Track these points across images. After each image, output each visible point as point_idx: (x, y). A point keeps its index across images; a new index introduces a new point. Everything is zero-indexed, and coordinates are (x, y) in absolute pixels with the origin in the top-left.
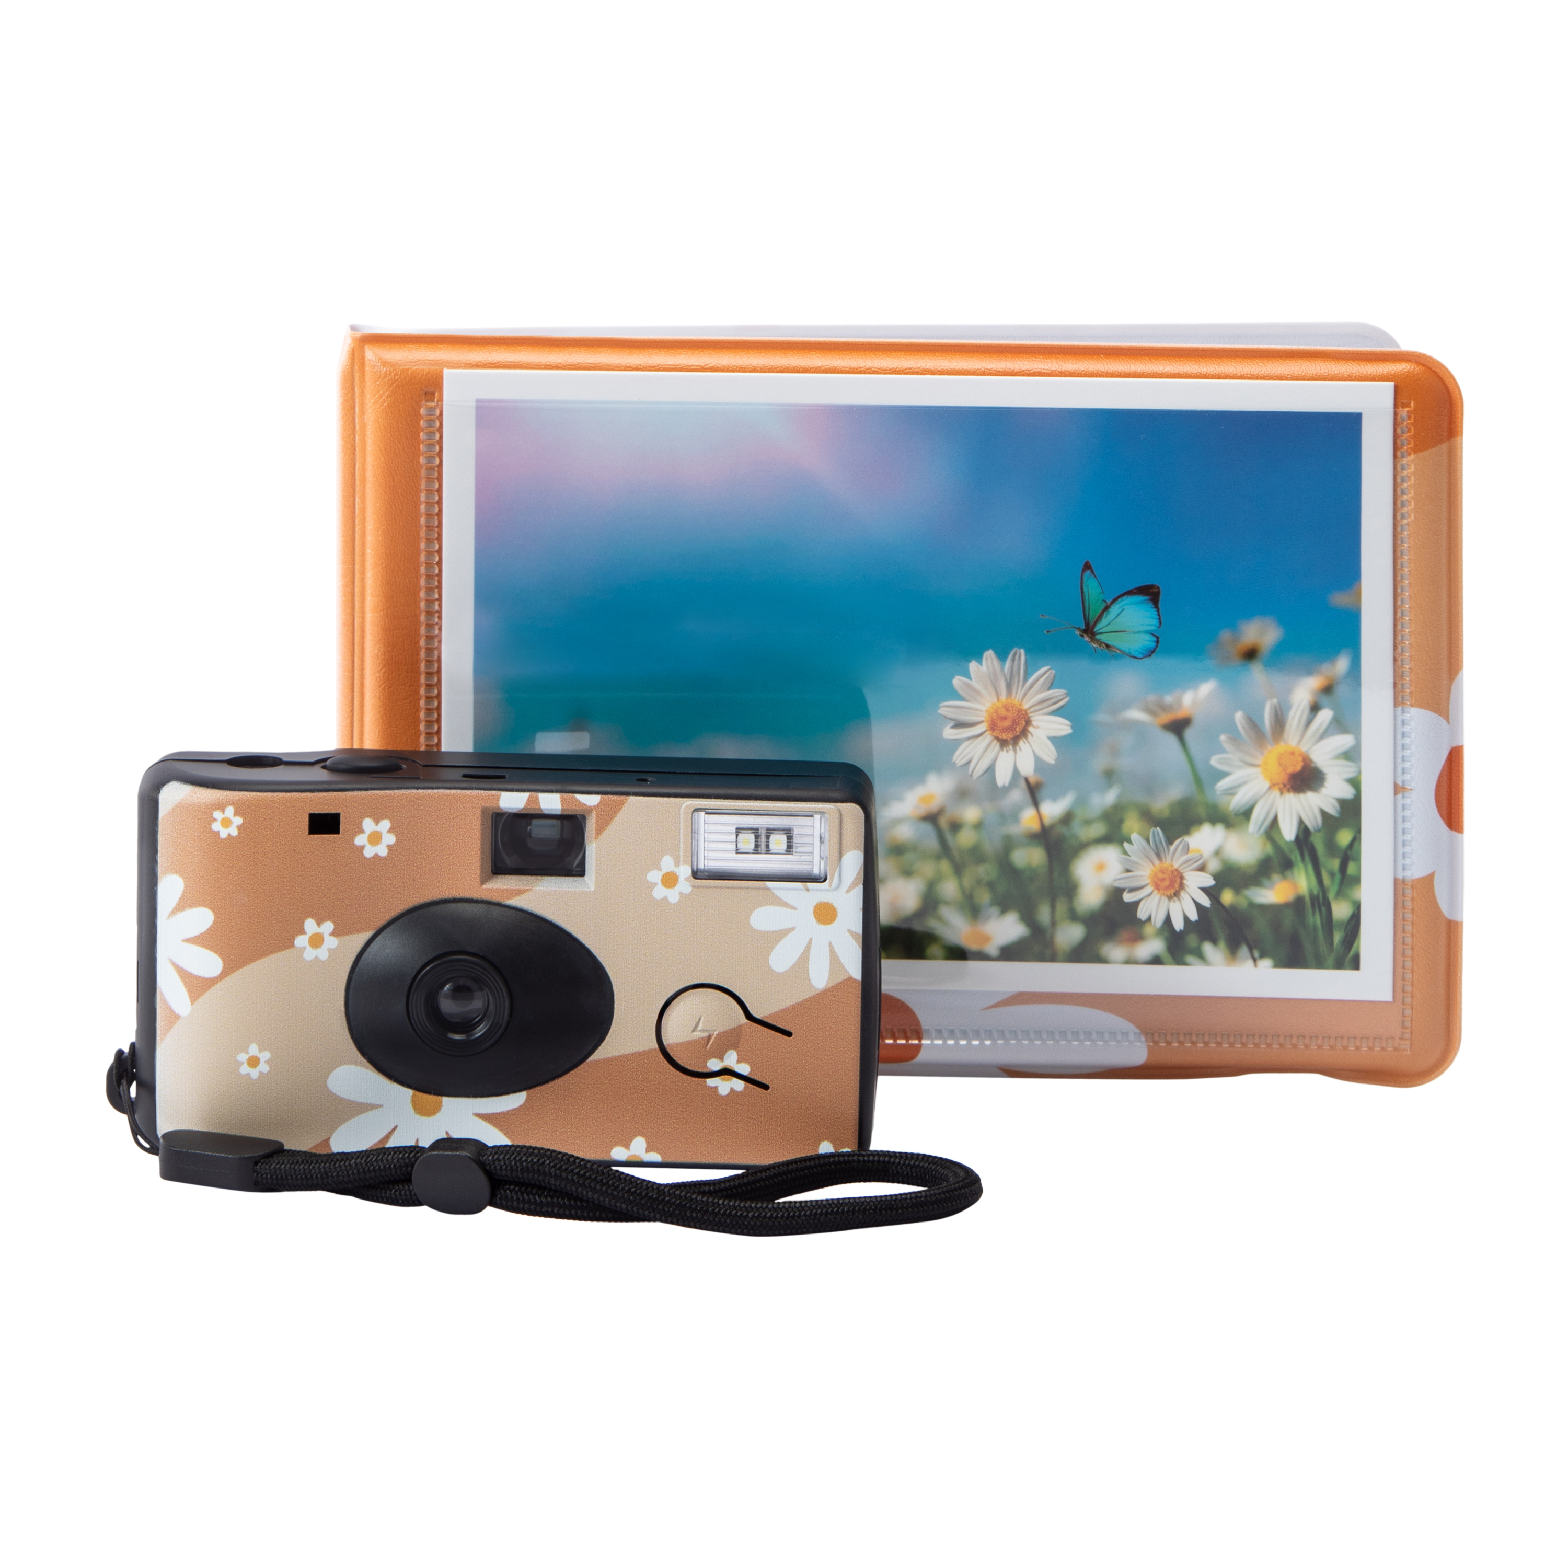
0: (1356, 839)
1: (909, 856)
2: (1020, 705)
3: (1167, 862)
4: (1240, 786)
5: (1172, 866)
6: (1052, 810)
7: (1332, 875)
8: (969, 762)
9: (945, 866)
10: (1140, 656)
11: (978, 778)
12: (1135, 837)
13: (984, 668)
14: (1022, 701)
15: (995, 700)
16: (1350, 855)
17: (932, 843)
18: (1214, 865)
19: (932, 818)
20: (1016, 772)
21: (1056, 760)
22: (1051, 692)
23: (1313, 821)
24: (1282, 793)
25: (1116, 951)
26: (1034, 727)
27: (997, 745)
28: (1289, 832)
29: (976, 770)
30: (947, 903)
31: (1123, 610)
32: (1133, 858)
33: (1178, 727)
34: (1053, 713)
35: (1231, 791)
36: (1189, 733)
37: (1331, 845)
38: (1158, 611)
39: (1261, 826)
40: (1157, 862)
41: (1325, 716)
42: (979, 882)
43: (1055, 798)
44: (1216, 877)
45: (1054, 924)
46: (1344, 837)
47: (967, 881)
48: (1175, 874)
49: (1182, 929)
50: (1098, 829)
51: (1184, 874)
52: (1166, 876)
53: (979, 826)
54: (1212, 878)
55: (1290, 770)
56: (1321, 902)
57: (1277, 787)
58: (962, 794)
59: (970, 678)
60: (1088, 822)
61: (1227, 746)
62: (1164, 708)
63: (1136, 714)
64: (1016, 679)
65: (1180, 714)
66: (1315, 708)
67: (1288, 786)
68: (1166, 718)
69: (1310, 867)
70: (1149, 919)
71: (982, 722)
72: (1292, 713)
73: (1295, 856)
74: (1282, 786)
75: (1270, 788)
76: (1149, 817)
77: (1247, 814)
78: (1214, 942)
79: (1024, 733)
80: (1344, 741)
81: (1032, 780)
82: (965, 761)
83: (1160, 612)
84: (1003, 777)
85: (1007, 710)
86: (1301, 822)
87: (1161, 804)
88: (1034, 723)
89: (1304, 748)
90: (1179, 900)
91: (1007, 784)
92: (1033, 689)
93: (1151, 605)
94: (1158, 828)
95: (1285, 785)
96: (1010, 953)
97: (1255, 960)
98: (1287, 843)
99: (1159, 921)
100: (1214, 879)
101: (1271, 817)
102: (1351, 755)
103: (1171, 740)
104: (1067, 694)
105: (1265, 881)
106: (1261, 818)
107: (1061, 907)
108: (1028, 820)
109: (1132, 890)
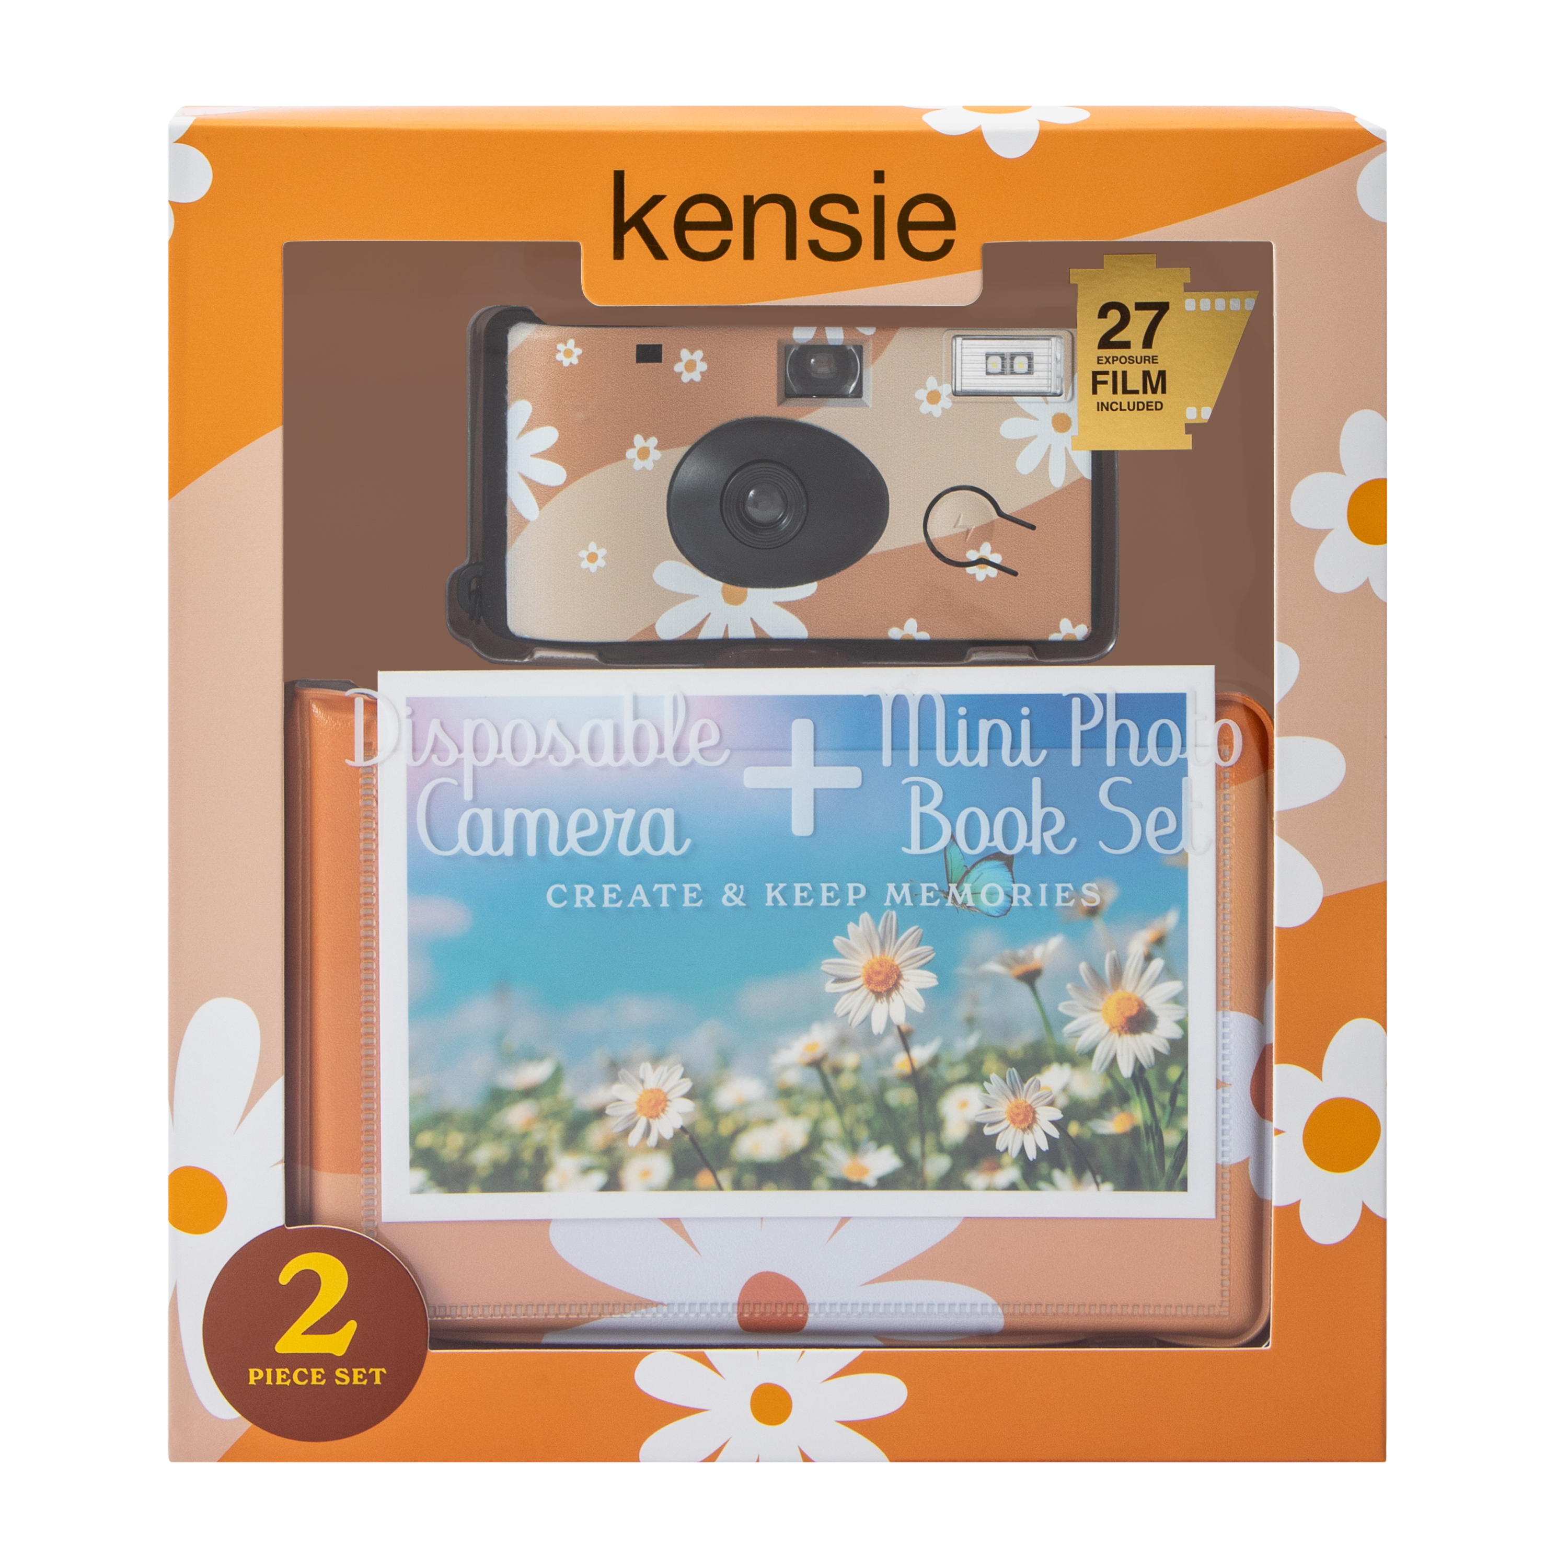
0: (1184, 1075)
1: (796, 1099)
2: (893, 961)
3: (1021, 1099)
4: (1084, 1029)
5: (1026, 1102)
6: (921, 1054)
7: (1163, 1107)
8: (848, 1013)
9: (828, 1106)
10: (997, 914)
11: (857, 1027)
12: (993, 1076)
13: (860, 929)
14: (894, 958)
15: (871, 957)
16: (1178, 1089)
17: (816, 1086)
18: (1062, 1101)
19: (816, 1064)
20: (889, 1021)
21: (925, 1009)
22: (919, 948)
23: (1147, 1059)
24: (1120, 1035)
25: (977, 1179)
26: (905, 980)
27: (872, 997)
28: (1126, 1069)
29: (855, 1020)
30: (829, 1139)
31: (982, 874)
32: (992, 1096)
33: (1030, 977)
34: (922, 967)
35: (1076, 1034)
36: (1040, 983)
37: (1162, 1080)
38: (1012, 874)
39: (1102, 1065)
40: (1012, 1099)
41: (1157, 964)
42: (858, 1120)
43: (923, 1044)
44: (1064, 1111)
45: (923, 1155)
46: (1173, 1073)
47: (848, 1119)
48: (1029, 1109)
49: (1035, 1158)
50: (961, 1071)
51: (1036, 1109)
52: (1020, 1111)
53: (857, 1070)
54: (1060, 1112)
55: (1127, 1014)
56: (1154, 1131)
57: (1116, 1030)
58: (843, 1042)
59: (848, 938)
60: (952, 1065)
61: (1073, 994)
62: (1018, 960)
63: (994, 967)
64: (889, 938)
65: (1032, 966)
66: (1148, 958)
67: (1126, 1029)
68: (1020, 969)
69: (1144, 1100)
70: (1007, 1150)
71: (859, 977)
72: (1128, 963)
73: (1132, 1091)
74: (1120, 1028)
75: (1110, 1030)
76: (1006, 1059)
77: (1090, 1054)
78: (1063, 1168)
79: (896, 986)
80: (1173, 987)
81: (903, 1028)
82: (845, 1012)
84: (878, 1026)
85: (881, 966)
86: (1137, 1060)
87: (1016, 1047)
88: (905, 977)
89: (1139, 994)
90: (1032, 1132)
91: (881, 1033)
92: (903, 946)
93: (1006, 869)
94: (1013, 1069)
95: (1123, 1028)
96: (885, 1183)
97: (1097, 1184)
98: (1125, 1079)
99: (1014, 1151)
100: (1062, 1113)
101: (1111, 1056)
102: (1180, 999)
103: (1024, 988)
104: (933, 950)
105: (1106, 1114)
106: (1103, 1057)
107: (930, 1141)
108: (901, 1063)
109: (992, 1124)
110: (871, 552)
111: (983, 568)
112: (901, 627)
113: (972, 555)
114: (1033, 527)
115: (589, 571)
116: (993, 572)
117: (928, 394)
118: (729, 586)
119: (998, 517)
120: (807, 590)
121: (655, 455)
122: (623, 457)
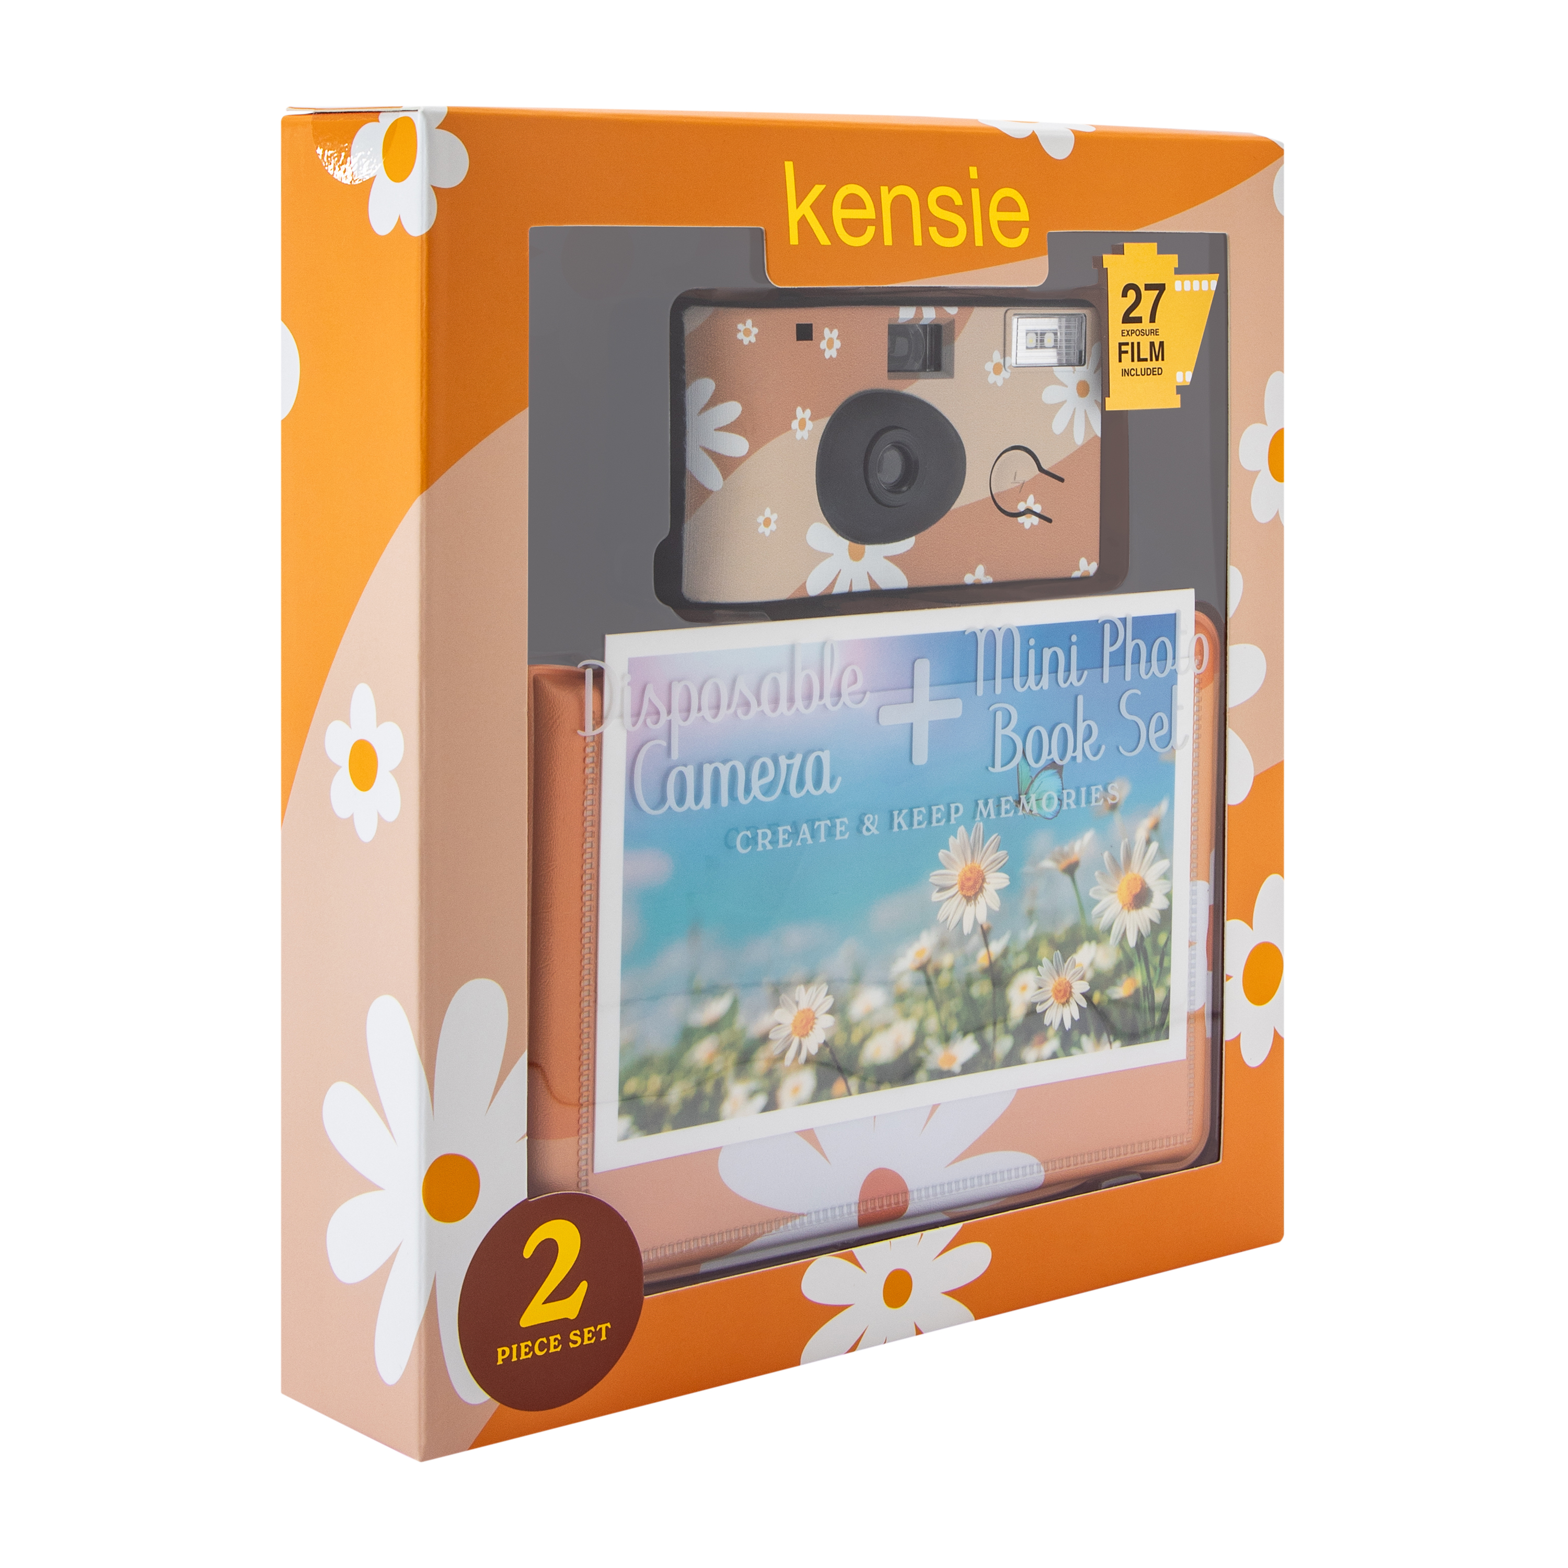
0: (1169, 939)
1: (908, 1002)
2: (979, 867)
3: (1063, 977)
4: (1106, 909)
5: (1065, 979)
6: (996, 947)
7: (1155, 969)
8: (947, 918)
9: (931, 1005)
10: (1051, 817)
11: (953, 930)
12: (1045, 960)
13: (958, 841)
14: (980, 864)
15: (965, 866)
16: (1164, 952)
17: (923, 989)
18: (1089, 975)
19: (923, 968)
20: (975, 920)
21: (1000, 908)
22: (998, 853)
23: (1146, 929)
24: (1129, 911)
25: (1030, 1053)
26: (987, 884)
27: (964, 901)
28: (1132, 941)
29: (952, 924)
30: (930, 1035)
31: (1042, 782)
32: (1043, 977)
33: (1071, 870)
34: (999, 870)
35: (1100, 915)
36: (1078, 873)
37: (1155, 944)
38: (1062, 780)
39: (1117, 938)
40: (1057, 978)
41: (1154, 846)
42: (950, 1015)
43: (998, 938)
44: (1091, 983)
45: (995, 1038)
46: (1162, 939)
47: (944, 1014)
48: (1067, 985)
49: (1070, 1028)
50: (1023, 959)
51: (1072, 985)
52: (1061, 988)
53: (952, 968)
54: (1088, 984)
55: (1134, 893)
56: (1148, 990)
57: (1126, 907)
58: (943, 945)
59: (950, 851)
60: (1017, 954)
61: (1099, 880)
62: (1064, 856)
63: (1048, 864)
64: (977, 846)
65: (1073, 859)
66: (1148, 842)
67: (1133, 905)
68: (1065, 863)
69: (1143, 964)
70: (1051, 1023)
71: (956, 884)
72: (1136, 847)
73: (1135, 959)
74: (1129, 905)
75: (1122, 908)
76: (1055, 944)
77: (1109, 930)
78: (1088, 1034)
79: (981, 889)
80: (1163, 865)
81: (985, 927)
82: (945, 917)
83: (1063, 780)
84: (967, 928)
85: (971, 873)
86: (1139, 931)
87: (1060, 932)
88: (987, 880)
89: (1141, 874)
90: (1069, 1005)
91: (970, 932)
92: (986, 854)
93: (1058, 776)
94: (1058, 951)
95: (1130, 905)
96: (969, 1068)
97: (1111, 1043)
98: (1131, 949)
99: (1056, 1025)
100: (1090, 985)
101: (1122, 931)
102: (1167, 875)
103: (1067, 879)
104: (1007, 854)
105: (1118, 981)
106: (1117, 933)
107: (1000, 1026)
108: (982, 959)
109: (1042, 1002)
110: (954, 507)
111: (1030, 517)
112: (973, 573)
113: (1021, 507)
114: (1062, 480)
115: (764, 535)
116: (1035, 520)
117: (994, 366)
118: (853, 544)
119: (1039, 472)
120: (907, 544)
121: (809, 425)
122: (790, 428)
